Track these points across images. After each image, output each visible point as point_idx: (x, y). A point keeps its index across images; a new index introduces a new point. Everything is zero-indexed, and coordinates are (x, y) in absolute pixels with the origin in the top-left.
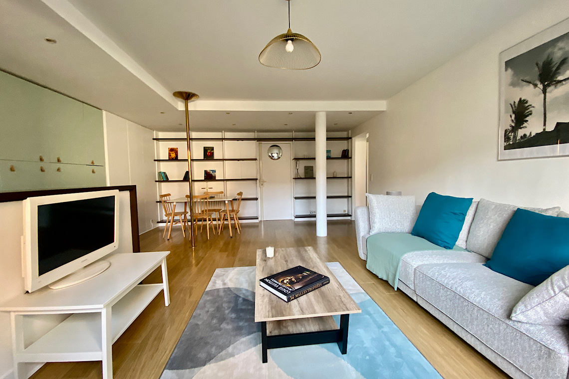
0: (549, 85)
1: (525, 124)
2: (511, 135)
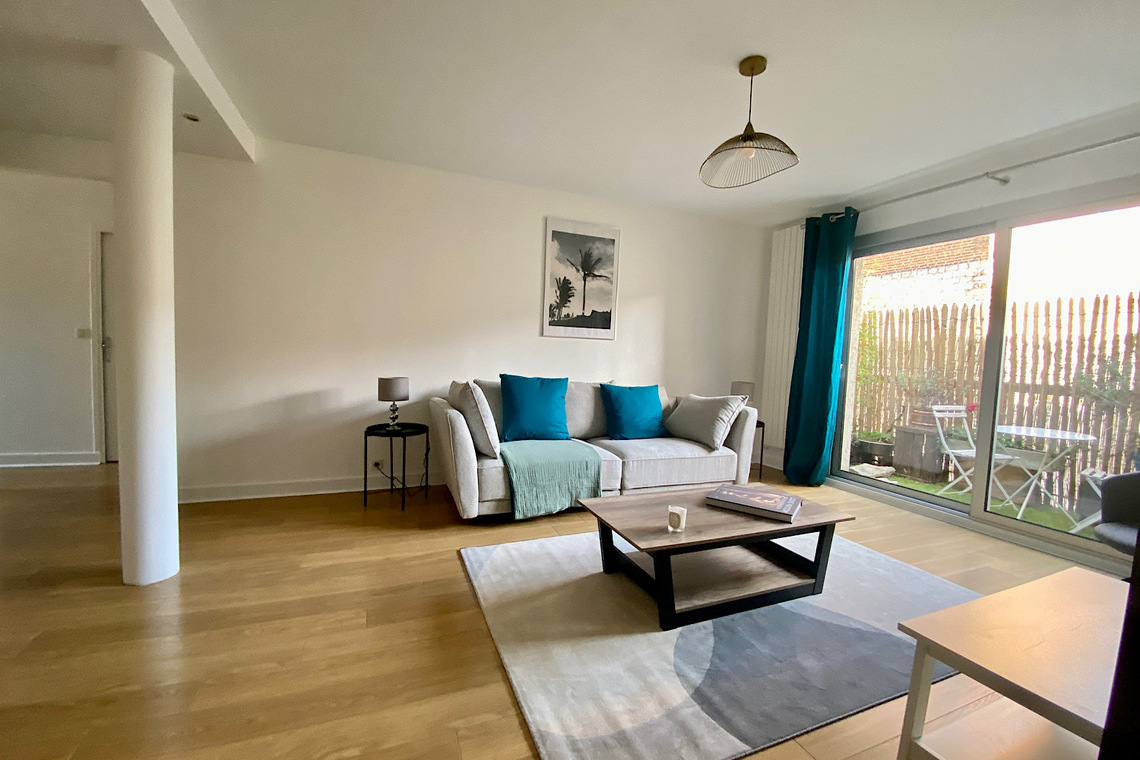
0: (588, 275)
1: (568, 304)
2: (556, 312)
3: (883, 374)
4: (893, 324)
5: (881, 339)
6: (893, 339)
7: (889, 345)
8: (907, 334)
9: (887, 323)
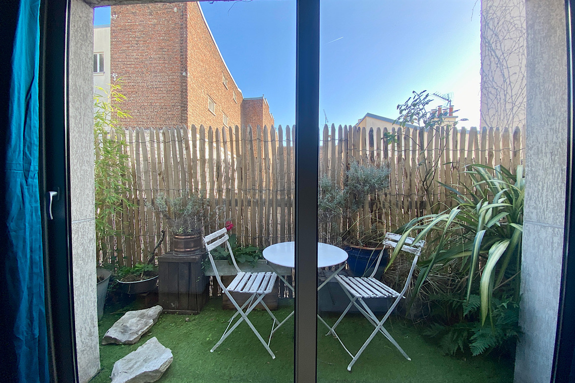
3: (138, 197)
4: (144, 143)
5: (132, 159)
6: (146, 159)
7: (142, 166)
8: (159, 154)
9: (137, 141)
